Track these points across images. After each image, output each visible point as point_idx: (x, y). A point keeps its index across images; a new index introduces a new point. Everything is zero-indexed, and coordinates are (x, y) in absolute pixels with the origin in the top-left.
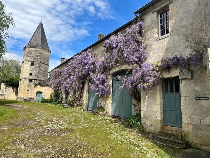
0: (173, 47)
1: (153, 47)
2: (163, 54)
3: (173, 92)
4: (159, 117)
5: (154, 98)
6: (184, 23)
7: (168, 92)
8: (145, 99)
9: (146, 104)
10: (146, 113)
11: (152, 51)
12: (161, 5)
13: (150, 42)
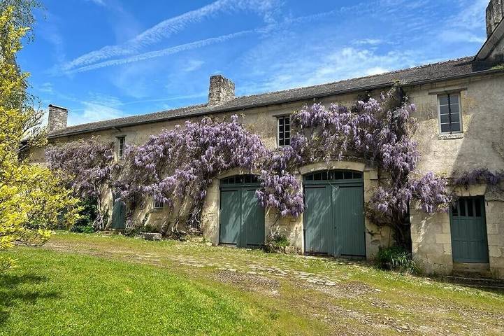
0: (472, 154)
1: (434, 147)
2: (454, 161)
3: (464, 215)
4: (448, 251)
5: (440, 224)
6: (489, 125)
7: (457, 215)
8: (419, 225)
9: (423, 233)
10: (422, 246)
11: (432, 154)
12: (446, 87)
13: (426, 139)
